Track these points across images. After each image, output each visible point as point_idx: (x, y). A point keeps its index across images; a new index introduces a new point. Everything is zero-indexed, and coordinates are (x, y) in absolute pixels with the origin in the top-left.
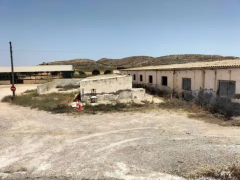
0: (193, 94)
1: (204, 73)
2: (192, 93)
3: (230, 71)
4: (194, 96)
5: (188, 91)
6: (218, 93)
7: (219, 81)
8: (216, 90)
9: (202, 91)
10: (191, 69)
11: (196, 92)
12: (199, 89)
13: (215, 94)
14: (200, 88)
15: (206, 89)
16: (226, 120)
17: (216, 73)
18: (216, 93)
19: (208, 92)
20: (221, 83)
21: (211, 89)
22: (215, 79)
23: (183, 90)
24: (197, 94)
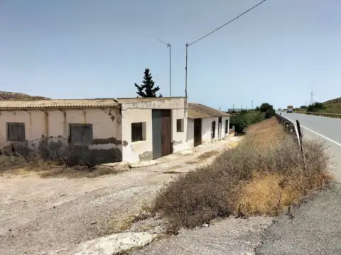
0: (30, 146)
1: (47, 115)
2: (27, 145)
3: (85, 113)
4: (32, 148)
5: (20, 143)
6: (70, 140)
7: (70, 125)
8: (67, 136)
9: (44, 140)
10: (25, 109)
11: (34, 142)
12: (40, 137)
13: (65, 143)
14: (43, 136)
15: (52, 137)
16: (91, 171)
17: (65, 114)
18: (67, 141)
19: (56, 141)
20: (73, 128)
21: (59, 137)
22: (65, 122)
23: (10, 142)
24: (38, 145)
